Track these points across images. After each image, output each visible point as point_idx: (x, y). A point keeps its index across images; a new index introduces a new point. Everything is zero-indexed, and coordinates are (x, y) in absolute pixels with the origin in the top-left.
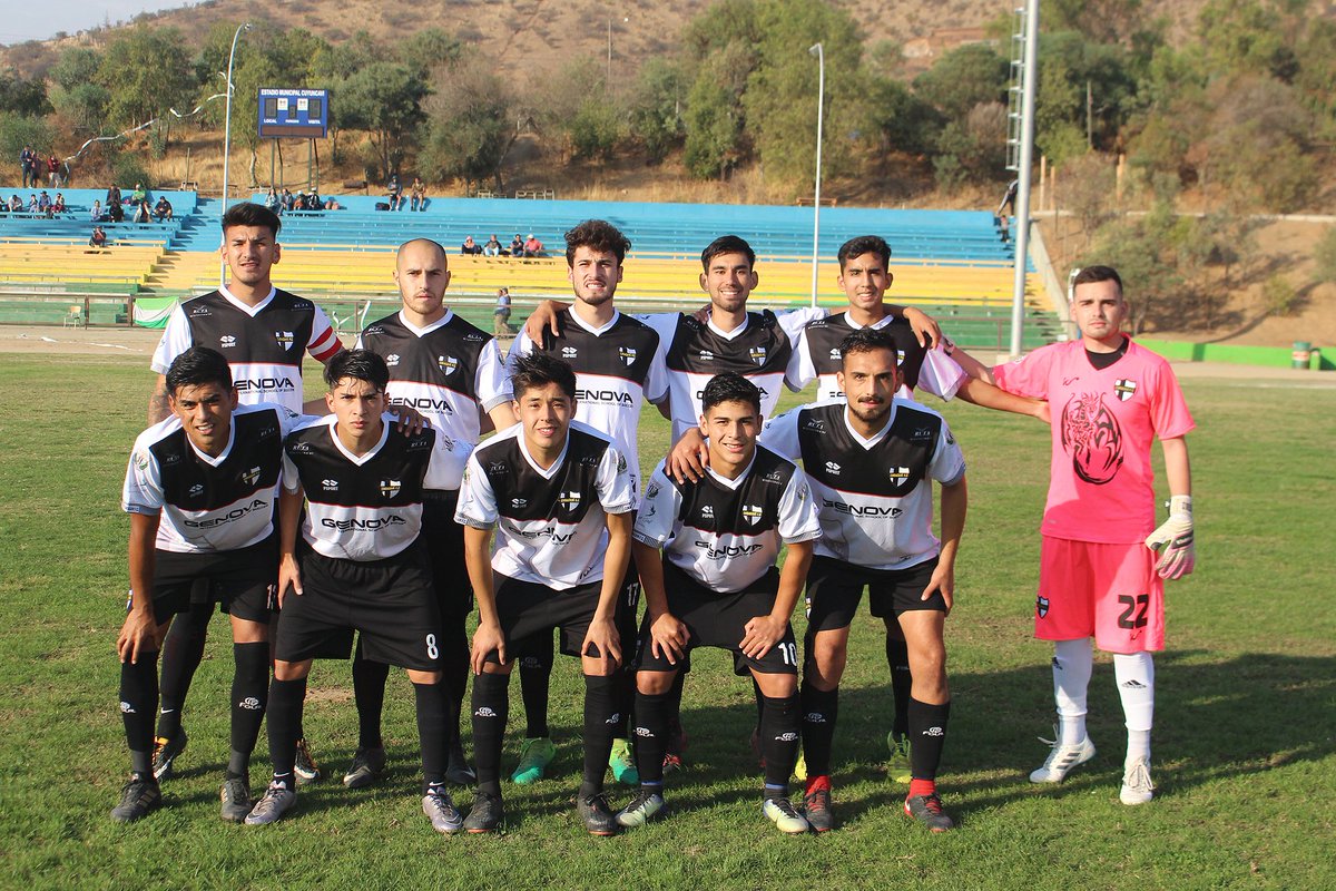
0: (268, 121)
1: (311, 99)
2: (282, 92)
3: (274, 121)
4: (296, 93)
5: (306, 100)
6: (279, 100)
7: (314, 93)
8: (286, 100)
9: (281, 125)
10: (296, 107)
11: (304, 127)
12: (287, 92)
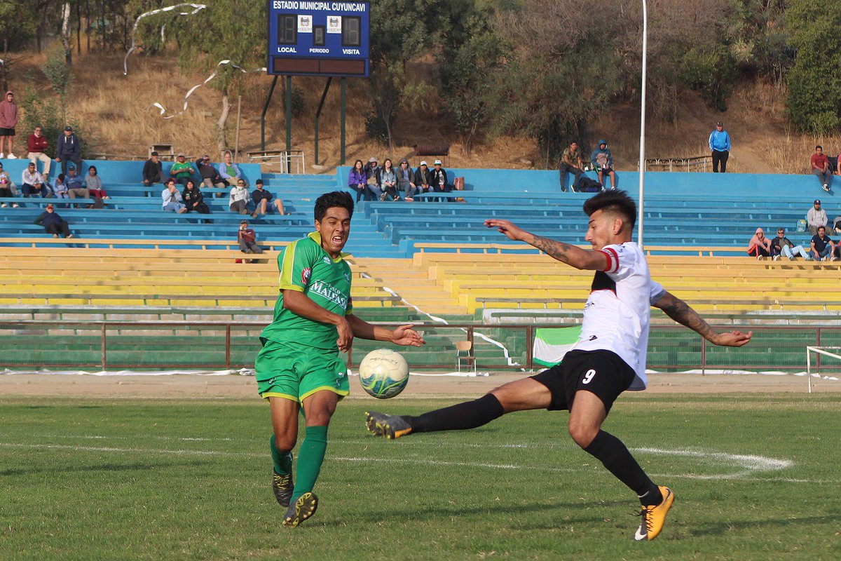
0: (285, 50)
1: (346, 16)
2: (303, 6)
3: (292, 50)
4: (324, 6)
5: (339, 18)
6: (300, 17)
7: (349, 7)
8: (310, 17)
9: (303, 57)
10: (325, 28)
11: (338, 59)
12: (311, 6)
